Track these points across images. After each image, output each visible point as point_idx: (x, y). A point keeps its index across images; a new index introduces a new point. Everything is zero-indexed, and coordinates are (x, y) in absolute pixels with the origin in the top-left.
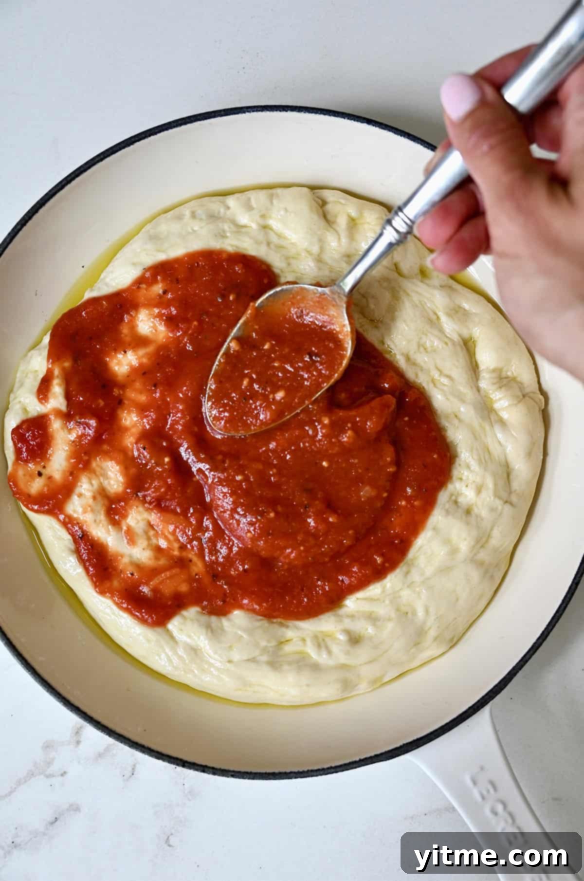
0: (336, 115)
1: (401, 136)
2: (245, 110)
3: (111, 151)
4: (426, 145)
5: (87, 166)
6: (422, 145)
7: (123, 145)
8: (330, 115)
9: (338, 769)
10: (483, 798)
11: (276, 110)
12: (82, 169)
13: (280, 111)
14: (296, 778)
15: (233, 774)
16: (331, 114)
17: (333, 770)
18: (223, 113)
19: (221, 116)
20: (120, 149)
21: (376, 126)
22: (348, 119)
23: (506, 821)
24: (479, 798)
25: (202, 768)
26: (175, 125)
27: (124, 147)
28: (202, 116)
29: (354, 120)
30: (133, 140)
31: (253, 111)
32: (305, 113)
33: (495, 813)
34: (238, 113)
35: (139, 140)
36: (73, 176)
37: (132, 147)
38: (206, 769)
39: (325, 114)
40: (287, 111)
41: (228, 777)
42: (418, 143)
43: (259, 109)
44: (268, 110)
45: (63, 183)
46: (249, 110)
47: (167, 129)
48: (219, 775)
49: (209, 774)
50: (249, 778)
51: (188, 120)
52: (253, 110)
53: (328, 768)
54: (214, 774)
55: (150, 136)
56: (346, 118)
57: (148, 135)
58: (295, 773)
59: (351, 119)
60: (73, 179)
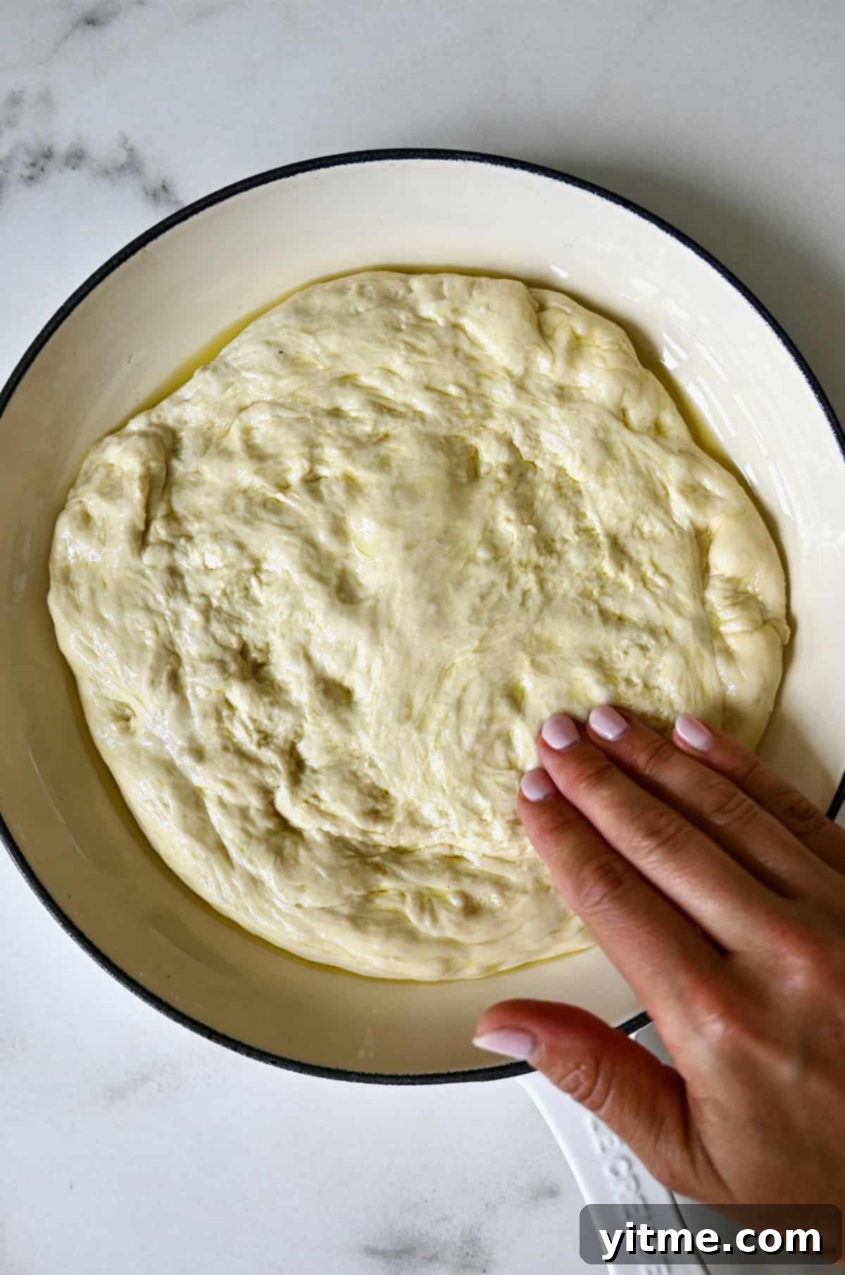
0: (583, 185)
1: (667, 232)
2: (458, 155)
3: (261, 179)
4: (699, 251)
5: (225, 193)
6: (693, 249)
7: (279, 173)
8: (574, 185)
9: (418, 1081)
10: (603, 1149)
11: (501, 164)
12: (217, 197)
13: (506, 166)
14: (358, 1081)
15: (274, 1060)
16: (576, 183)
17: (409, 1081)
18: (426, 153)
19: (424, 157)
20: (275, 179)
21: (635, 212)
22: (599, 194)
23: (628, 1187)
24: (598, 1150)
25: (234, 1045)
26: (357, 158)
27: (280, 177)
28: (396, 153)
29: (607, 198)
30: (295, 169)
31: (469, 159)
32: (540, 174)
33: (615, 1173)
34: (447, 158)
35: (303, 171)
36: (202, 204)
37: (292, 178)
38: (239, 1047)
39: (567, 182)
40: (515, 168)
41: (267, 1063)
42: (689, 246)
43: (477, 158)
44: (489, 162)
45: (187, 212)
46: (463, 156)
47: (345, 162)
48: (256, 1058)
49: (242, 1054)
50: (295, 1070)
51: (375, 155)
52: (469, 157)
53: (404, 1077)
54: (249, 1055)
55: (319, 167)
56: (596, 193)
57: (316, 166)
58: (357, 1074)
59: (602, 196)
60: (203, 208)
